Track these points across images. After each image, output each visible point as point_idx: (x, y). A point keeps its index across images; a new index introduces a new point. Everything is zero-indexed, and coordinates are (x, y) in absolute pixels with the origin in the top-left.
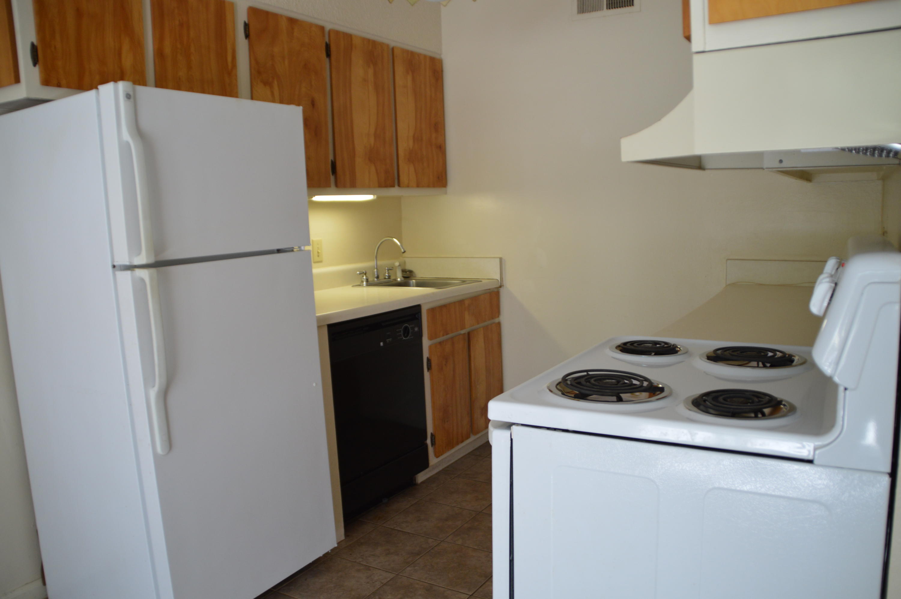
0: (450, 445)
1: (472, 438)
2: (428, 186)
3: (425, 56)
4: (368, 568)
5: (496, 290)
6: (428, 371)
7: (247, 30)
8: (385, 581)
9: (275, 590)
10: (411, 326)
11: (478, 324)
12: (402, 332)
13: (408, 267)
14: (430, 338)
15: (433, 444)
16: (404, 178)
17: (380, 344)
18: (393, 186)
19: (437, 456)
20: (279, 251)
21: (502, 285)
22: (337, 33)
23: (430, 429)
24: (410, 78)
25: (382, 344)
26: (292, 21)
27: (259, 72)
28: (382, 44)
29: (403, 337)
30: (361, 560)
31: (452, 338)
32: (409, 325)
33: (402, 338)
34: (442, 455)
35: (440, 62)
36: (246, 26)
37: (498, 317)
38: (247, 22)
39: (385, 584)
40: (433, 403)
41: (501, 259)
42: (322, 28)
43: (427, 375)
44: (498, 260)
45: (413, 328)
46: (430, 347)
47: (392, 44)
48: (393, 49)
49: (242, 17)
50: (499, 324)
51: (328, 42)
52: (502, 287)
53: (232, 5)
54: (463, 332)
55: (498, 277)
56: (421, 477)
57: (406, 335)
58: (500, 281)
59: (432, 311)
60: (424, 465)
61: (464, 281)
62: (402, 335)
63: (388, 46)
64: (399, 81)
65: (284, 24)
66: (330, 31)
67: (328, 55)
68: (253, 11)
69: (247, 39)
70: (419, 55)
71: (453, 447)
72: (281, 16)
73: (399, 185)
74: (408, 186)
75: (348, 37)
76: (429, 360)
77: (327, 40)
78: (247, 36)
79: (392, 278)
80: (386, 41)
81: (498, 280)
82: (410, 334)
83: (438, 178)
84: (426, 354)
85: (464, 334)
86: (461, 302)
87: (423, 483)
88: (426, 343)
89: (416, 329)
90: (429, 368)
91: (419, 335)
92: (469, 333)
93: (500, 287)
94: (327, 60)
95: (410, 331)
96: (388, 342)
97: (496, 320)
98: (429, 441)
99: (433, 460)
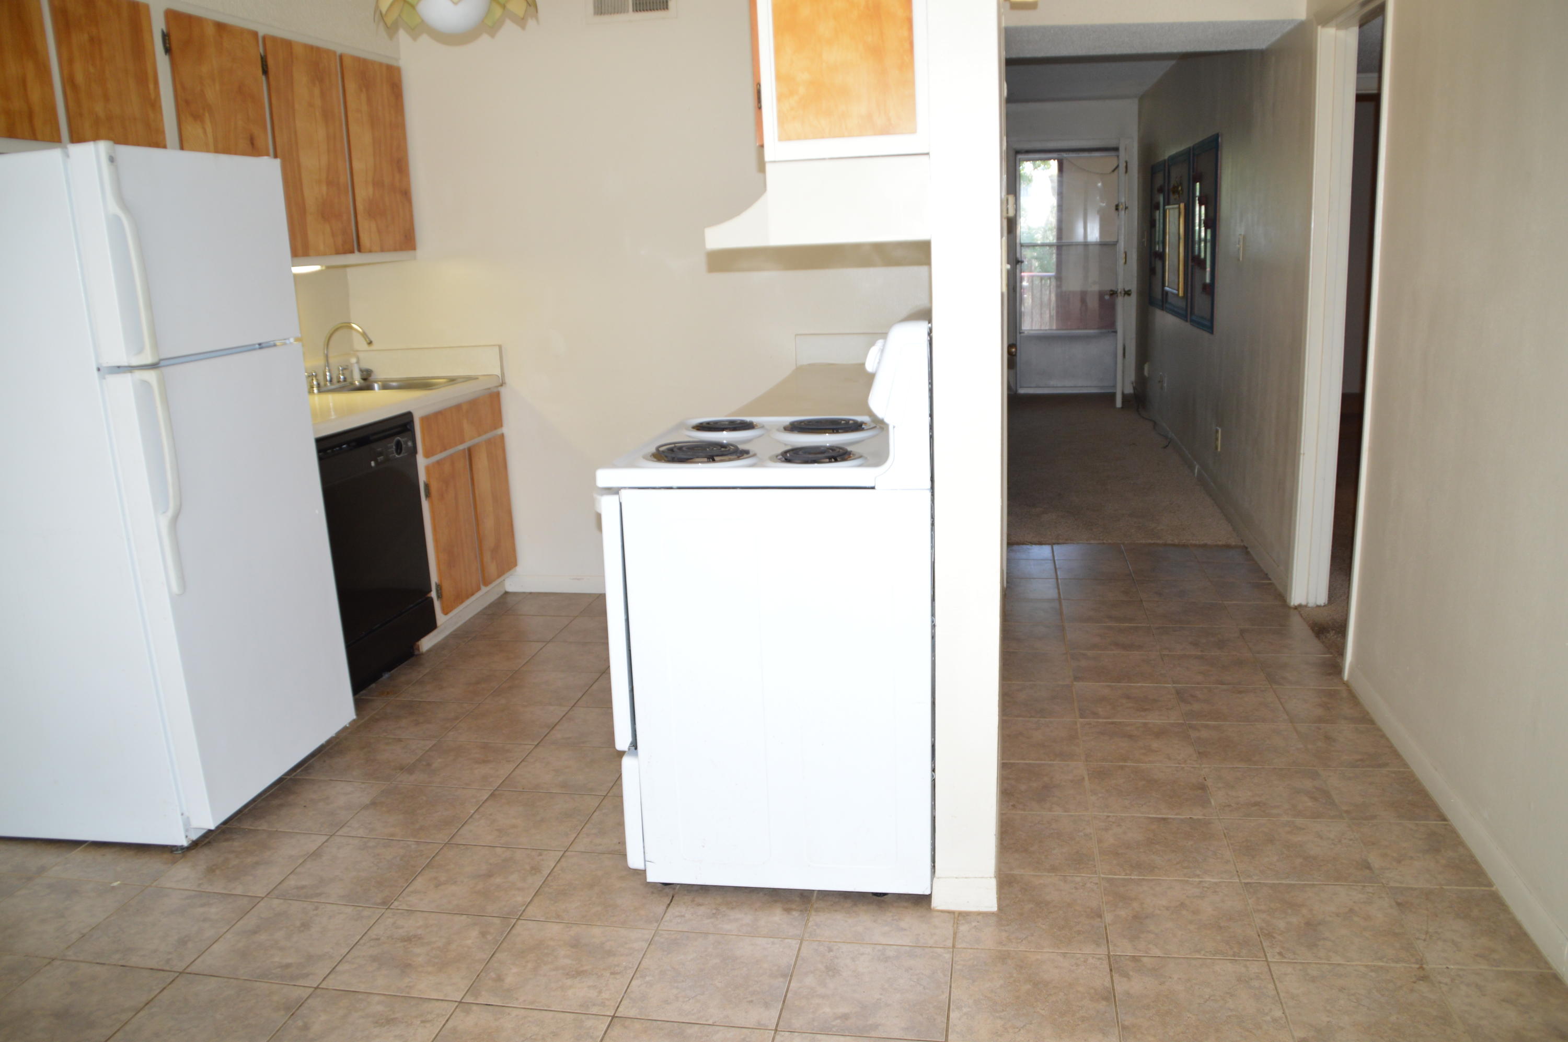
0: (460, 598)
1: (484, 589)
2: (395, 250)
3: (381, 64)
4: (400, 740)
5: (495, 390)
6: (426, 500)
7: (167, 41)
8: (427, 748)
9: (289, 777)
10: (403, 440)
11: (479, 435)
12: (394, 447)
13: (365, 366)
14: (427, 455)
15: (440, 596)
16: (365, 240)
17: (370, 464)
18: (352, 252)
19: (446, 613)
20: (261, 346)
21: (504, 382)
22: (274, 39)
23: (434, 578)
24: (364, 97)
25: (373, 464)
26: (221, 27)
27: (187, 102)
28: (328, 52)
29: (395, 454)
30: (385, 734)
31: (451, 456)
32: (402, 438)
33: (395, 456)
34: (451, 611)
35: (398, 70)
36: (166, 37)
37: (502, 426)
38: (165, 31)
39: (428, 751)
40: (436, 541)
41: (500, 347)
42: (255, 34)
43: (425, 505)
44: (497, 349)
45: (406, 443)
46: (428, 469)
47: (339, 50)
48: (341, 57)
49: (158, 25)
50: (502, 436)
51: (262, 54)
52: (504, 385)
53: (147, 7)
54: (461, 447)
55: (497, 372)
56: (427, 643)
57: (399, 451)
58: (500, 377)
59: (426, 419)
60: (430, 625)
61: (452, 380)
62: (394, 452)
63: (335, 53)
64: (352, 104)
65: (210, 31)
66: (264, 38)
67: (265, 71)
68: (172, 16)
69: (168, 54)
70: (373, 63)
71: (462, 602)
72: (206, 20)
73: (359, 250)
74: (370, 251)
75: (288, 44)
76: (427, 486)
77: (261, 50)
78: (168, 50)
79: (349, 380)
80: (332, 47)
81: (497, 375)
82: (403, 451)
83: (406, 236)
84: (422, 478)
85: (464, 449)
86: (458, 407)
87: (430, 651)
88: (422, 462)
89: (410, 444)
90: (428, 495)
91: (414, 451)
92: (470, 450)
93: (501, 385)
94: (264, 78)
95: (404, 446)
96: (379, 460)
97: (499, 432)
98: (433, 594)
99: (440, 618)
